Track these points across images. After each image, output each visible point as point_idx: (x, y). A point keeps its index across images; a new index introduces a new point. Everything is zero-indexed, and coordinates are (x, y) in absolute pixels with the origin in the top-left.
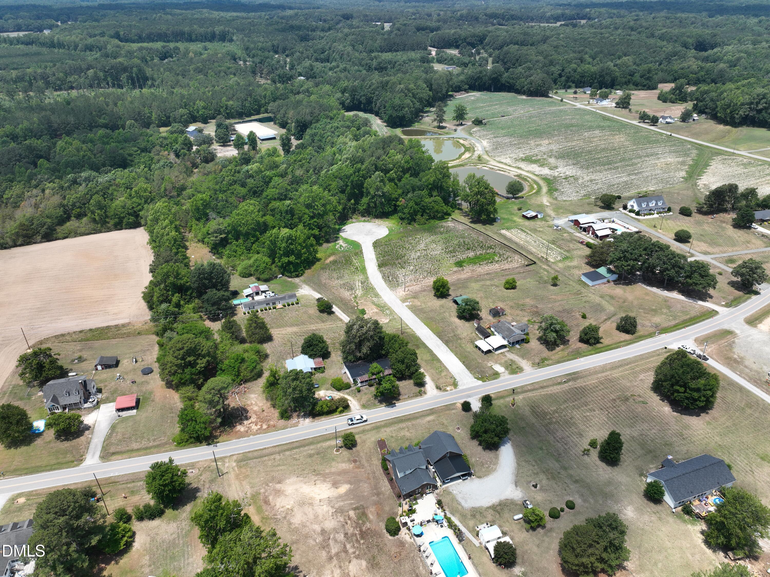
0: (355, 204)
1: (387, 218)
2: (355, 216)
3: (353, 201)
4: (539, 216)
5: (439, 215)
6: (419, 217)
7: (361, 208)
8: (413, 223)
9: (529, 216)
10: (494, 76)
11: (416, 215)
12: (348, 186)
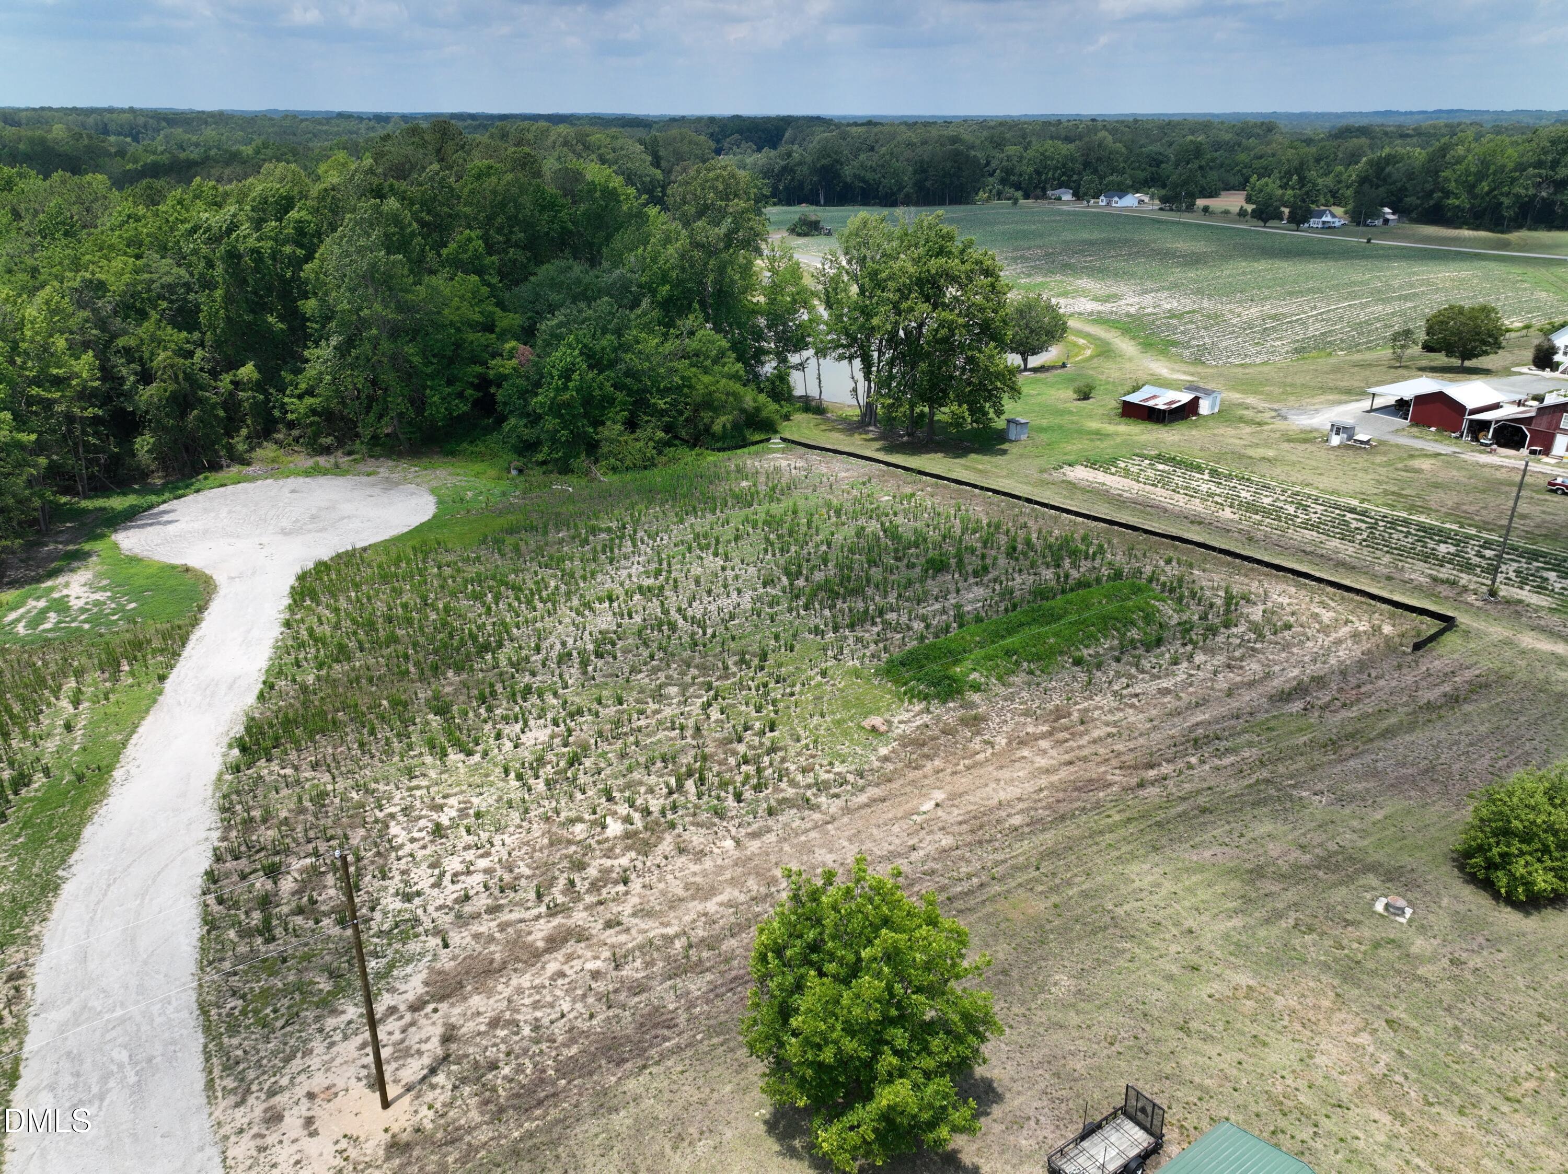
0: (259, 386)
1: (452, 453)
2: (268, 451)
3: (248, 371)
4: (1205, 407)
5: (721, 423)
6: (612, 429)
7: (297, 407)
8: (581, 461)
9: (1160, 403)
10: (823, 162)
11: (598, 423)
12: (208, 284)
